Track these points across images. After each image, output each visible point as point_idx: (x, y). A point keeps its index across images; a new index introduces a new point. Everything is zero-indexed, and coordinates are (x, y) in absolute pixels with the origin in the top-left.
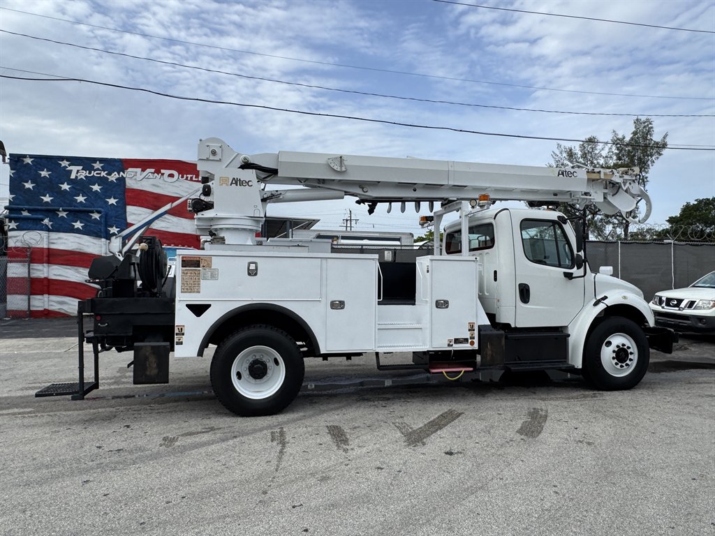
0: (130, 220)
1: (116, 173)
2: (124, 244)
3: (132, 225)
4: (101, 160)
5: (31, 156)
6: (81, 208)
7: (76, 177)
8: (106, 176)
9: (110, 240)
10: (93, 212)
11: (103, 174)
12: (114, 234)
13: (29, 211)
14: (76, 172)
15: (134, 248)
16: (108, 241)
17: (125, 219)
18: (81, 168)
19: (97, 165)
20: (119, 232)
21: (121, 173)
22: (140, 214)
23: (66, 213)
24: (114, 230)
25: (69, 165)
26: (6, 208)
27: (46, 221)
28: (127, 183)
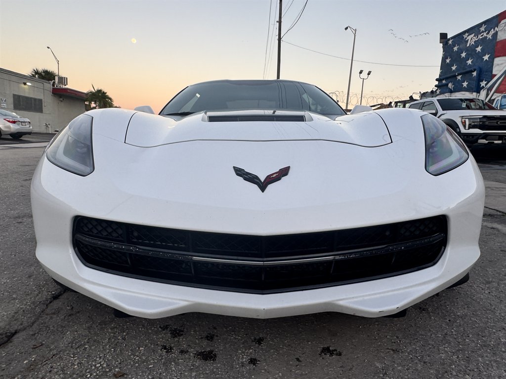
0: (494, 73)
1: (492, 30)
2: (487, 95)
3: (495, 75)
4: (485, 23)
5: (452, 38)
6: (468, 70)
7: (470, 44)
8: (486, 35)
9: (479, 93)
10: (474, 72)
11: (485, 34)
12: (483, 87)
13: (446, 79)
14: (471, 39)
15: (493, 98)
16: (478, 94)
17: (492, 71)
18: (474, 34)
19: (482, 29)
20: (486, 84)
21: (496, 28)
22: (502, 64)
23: (461, 76)
24: (483, 84)
25: (468, 36)
26: (437, 80)
27: (450, 85)
28: (498, 37)
